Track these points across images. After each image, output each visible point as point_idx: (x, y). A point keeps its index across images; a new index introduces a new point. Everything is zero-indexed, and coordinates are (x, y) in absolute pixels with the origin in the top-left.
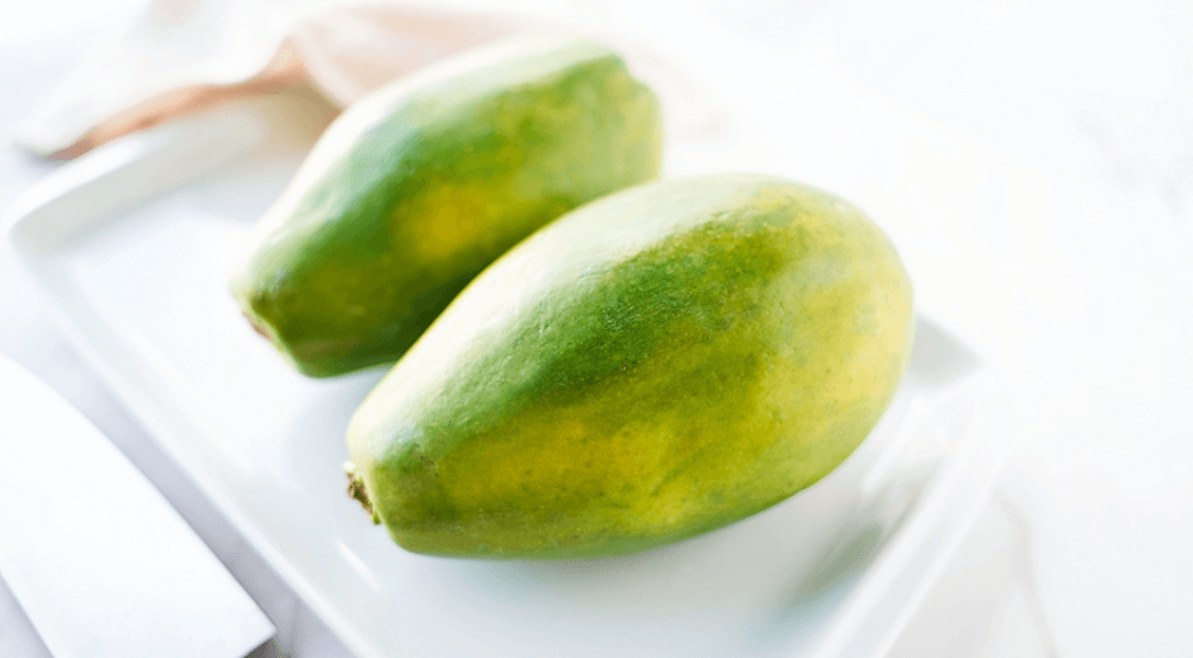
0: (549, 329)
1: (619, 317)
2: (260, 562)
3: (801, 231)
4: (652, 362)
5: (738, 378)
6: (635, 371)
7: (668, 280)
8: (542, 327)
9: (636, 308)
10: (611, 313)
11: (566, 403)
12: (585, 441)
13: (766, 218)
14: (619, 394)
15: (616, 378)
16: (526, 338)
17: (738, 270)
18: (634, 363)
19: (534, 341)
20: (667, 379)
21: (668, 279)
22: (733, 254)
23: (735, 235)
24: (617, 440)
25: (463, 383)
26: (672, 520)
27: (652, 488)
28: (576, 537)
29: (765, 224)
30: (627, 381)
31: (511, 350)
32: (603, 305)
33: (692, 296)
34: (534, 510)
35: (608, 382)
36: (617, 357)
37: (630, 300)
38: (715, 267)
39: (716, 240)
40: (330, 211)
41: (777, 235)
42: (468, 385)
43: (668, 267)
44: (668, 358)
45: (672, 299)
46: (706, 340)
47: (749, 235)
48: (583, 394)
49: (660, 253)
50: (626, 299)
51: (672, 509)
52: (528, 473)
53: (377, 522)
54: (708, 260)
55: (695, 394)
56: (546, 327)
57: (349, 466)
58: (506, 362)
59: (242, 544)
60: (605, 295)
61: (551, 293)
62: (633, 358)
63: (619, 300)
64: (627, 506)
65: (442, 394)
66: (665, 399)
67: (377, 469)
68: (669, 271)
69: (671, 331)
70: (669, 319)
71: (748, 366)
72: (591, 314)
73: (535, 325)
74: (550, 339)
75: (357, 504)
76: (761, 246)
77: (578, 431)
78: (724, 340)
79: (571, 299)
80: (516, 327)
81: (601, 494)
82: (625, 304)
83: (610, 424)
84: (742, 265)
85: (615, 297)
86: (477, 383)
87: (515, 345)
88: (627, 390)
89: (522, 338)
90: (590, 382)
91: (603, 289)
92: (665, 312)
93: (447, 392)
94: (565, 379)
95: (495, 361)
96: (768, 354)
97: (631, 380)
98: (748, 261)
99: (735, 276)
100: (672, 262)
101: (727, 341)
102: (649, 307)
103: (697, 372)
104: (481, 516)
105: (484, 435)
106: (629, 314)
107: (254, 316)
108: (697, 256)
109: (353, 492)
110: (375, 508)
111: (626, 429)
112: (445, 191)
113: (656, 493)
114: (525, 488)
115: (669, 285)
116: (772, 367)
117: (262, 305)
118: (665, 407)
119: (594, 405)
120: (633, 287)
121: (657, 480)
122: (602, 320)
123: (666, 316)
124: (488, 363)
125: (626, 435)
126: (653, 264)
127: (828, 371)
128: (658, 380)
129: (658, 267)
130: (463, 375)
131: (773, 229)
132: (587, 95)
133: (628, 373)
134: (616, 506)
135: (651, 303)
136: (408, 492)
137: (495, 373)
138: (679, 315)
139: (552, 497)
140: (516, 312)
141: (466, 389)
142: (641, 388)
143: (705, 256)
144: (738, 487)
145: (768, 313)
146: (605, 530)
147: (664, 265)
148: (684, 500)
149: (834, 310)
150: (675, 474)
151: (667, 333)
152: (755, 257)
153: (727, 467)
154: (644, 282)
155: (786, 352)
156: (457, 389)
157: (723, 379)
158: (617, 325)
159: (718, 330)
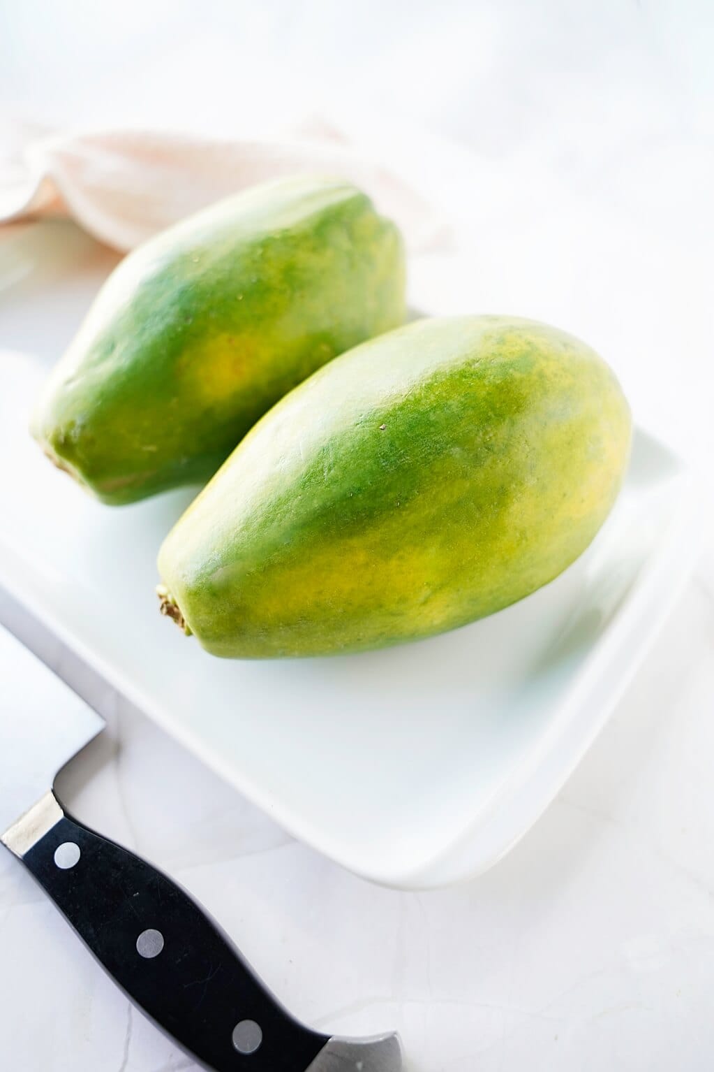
0: (332, 471)
1: (392, 459)
2: (82, 665)
3: (541, 375)
4: (421, 497)
5: (492, 506)
6: (407, 505)
7: (433, 426)
8: (326, 470)
9: (406, 452)
10: (385, 456)
11: (351, 535)
12: (367, 565)
13: (511, 365)
14: (394, 525)
15: (392, 513)
16: (313, 480)
17: (490, 414)
18: (407, 499)
19: (319, 483)
20: (434, 511)
21: (431, 424)
22: (485, 400)
23: (486, 382)
24: (394, 563)
25: (260, 520)
26: (436, 622)
27: (422, 599)
28: (359, 640)
29: (511, 371)
30: (400, 514)
31: (300, 491)
32: (377, 450)
33: (453, 439)
34: (325, 621)
35: (384, 515)
36: (391, 495)
37: (400, 445)
38: (471, 412)
39: (470, 387)
40: (119, 361)
41: (521, 381)
42: (265, 522)
43: (431, 414)
44: (434, 493)
45: (436, 442)
46: (465, 476)
47: (498, 382)
48: (364, 527)
49: (423, 402)
50: (397, 443)
51: (437, 612)
52: (320, 592)
53: (189, 633)
54: (465, 407)
55: (457, 522)
56: (330, 470)
57: (162, 590)
58: (296, 502)
59: (64, 649)
60: (379, 441)
61: (331, 440)
62: (403, 495)
63: (391, 445)
64: (401, 614)
65: (242, 530)
66: (432, 527)
67: (190, 594)
68: (432, 417)
69: (436, 470)
70: (434, 460)
71: (501, 495)
72: (369, 458)
73: (320, 468)
74: (334, 481)
75: (170, 619)
76: (509, 392)
77: (361, 557)
78: (480, 475)
79: (349, 444)
80: (304, 470)
81: (381, 606)
82: (397, 449)
83: (386, 550)
84: (493, 409)
85: (388, 441)
86: (273, 521)
87: (304, 486)
88: (400, 521)
89: (309, 480)
90: (370, 516)
91: (376, 436)
92: (430, 454)
93: (246, 528)
94: (349, 514)
95: (288, 500)
96: (516, 485)
97: (404, 513)
98: (498, 406)
99: (488, 419)
100: (434, 409)
101: (483, 476)
102: (416, 450)
103: (458, 504)
104: (281, 628)
105: (282, 564)
106: (400, 457)
107: (56, 457)
108: (455, 402)
109: (165, 610)
110: (187, 623)
111: (401, 553)
112: (223, 338)
113: (425, 603)
114: (318, 605)
115: (432, 429)
116: (519, 495)
117: (65, 447)
118: (433, 534)
119: (373, 536)
120: (402, 432)
121: (426, 592)
122: (377, 463)
123: (431, 457)
124: (280, 503)
125: (401, 558)
126: (419, 412)
127: (565, 495)
128: (427, 511)
129: (423, 414)
130: (259, 513)
131: (517, 375)
132: (339, 238)
133: (401, 507)
134: (393, 614)
135: (418, 447)
136: (218, 612)
137: (288, 511)
138: (442, 456)
139: (340, 610)
140: (302, 457)
141: (263, 525)
142: (412, 518)
143: (461, 403)
144: (491, 592)
145: (516, 450)
146: (382, 634)
147: (427, 412)
148: (448, 606)
149: (569, 444)
150: (441, 587)
151: (432, 472)
152: (504, 402)
153: (483, 579)
154: (411, 428)
155: (531, 482)
156: (255, 525)
157: (480, 508)
158: (391, 467)
159: (475, 467)
